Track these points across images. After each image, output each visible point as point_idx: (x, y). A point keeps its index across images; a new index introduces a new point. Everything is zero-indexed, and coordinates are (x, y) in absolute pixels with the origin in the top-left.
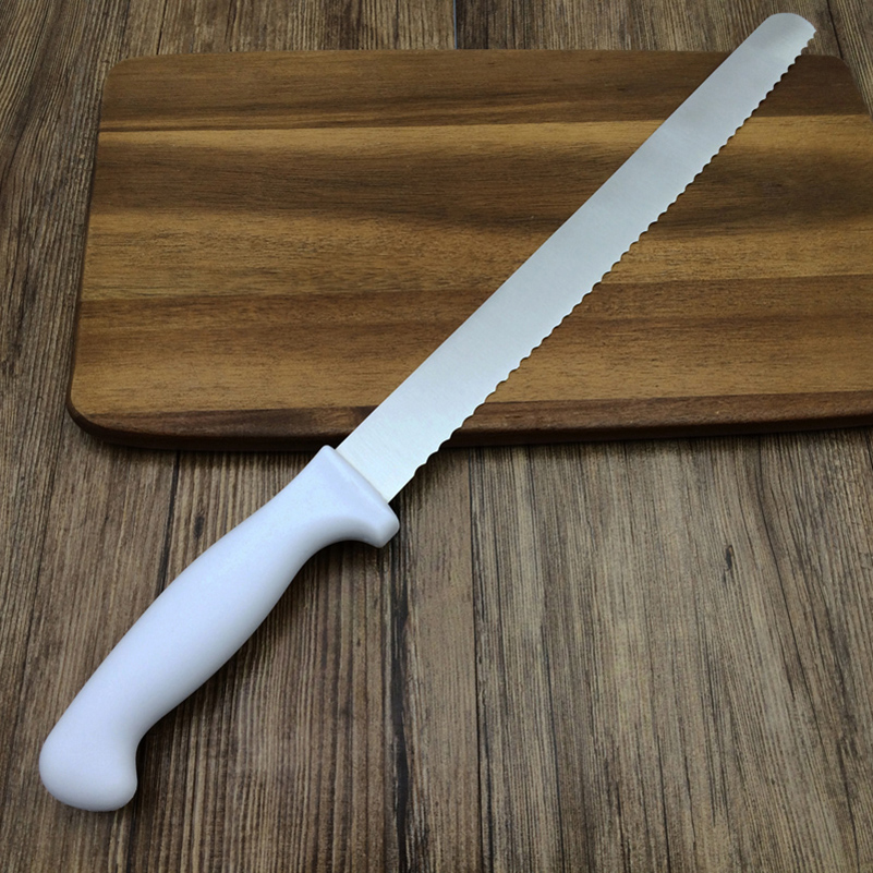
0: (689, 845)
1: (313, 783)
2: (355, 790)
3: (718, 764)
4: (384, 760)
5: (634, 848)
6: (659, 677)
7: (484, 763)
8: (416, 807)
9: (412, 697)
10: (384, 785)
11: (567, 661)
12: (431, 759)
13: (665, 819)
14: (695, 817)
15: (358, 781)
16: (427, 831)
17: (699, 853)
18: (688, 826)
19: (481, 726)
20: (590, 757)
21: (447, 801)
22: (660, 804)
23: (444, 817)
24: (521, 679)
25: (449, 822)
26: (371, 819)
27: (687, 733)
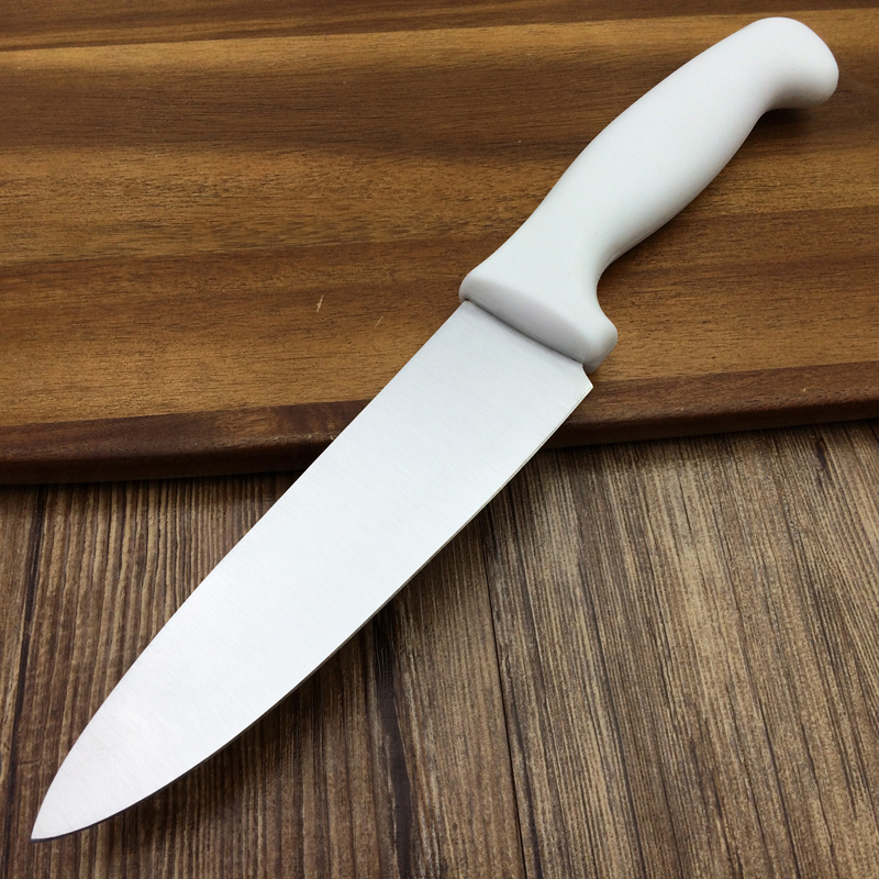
0: (825, 850)
1: (269, 813)
2: (332, 818)
3: (849, 731)
4: (373, 770)
5: (747, 863)
6: (750, 617)
7: (518, 760)
8: (424, 834)
9: (407, 675)
10: (376, 806)
11: (619, 608)
12: (441, 763)
13: (786, 816)
14: (827, 807)
15: (336, 803)
16: (444, 868)
17: (840, 859)
18: (819, 822)
19: (509, 708)
20: (668, 736)
21: (470, 822)
22: (775, 795)
23: (467, 846)
24: (557, 635)
25: (475, 852)
26: (360, 859)
27: (799, 693)
